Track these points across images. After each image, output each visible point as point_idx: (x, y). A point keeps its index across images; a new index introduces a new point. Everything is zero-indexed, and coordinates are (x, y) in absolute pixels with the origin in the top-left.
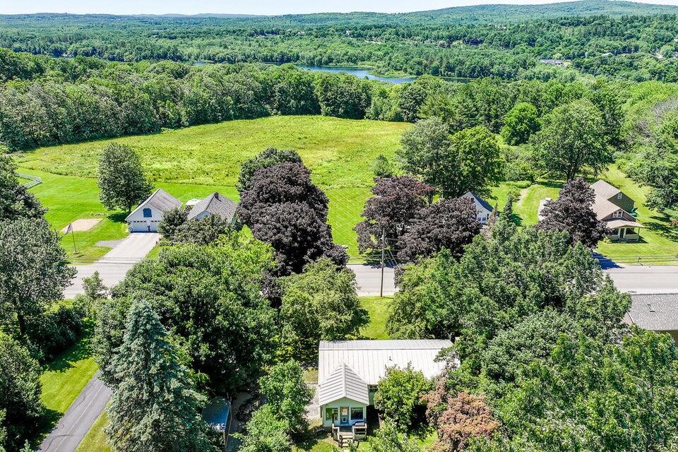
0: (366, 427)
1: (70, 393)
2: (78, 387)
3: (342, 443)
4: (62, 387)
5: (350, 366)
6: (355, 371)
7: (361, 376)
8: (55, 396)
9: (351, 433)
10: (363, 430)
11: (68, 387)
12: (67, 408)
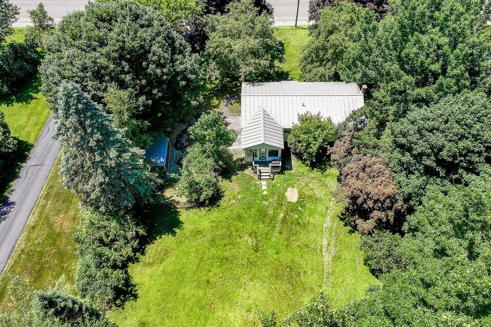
0: (281, 164)
1: (36, 124)
2: (42, 120)
3: (261, 176)
4: (29, 119)
5: (268, 111)
6: (273, 115)
7: (277, 120)
8: (24, 127)
9: (267, 168)
10: (279, 167)
11: (34, 119)
12: (36, 139)
